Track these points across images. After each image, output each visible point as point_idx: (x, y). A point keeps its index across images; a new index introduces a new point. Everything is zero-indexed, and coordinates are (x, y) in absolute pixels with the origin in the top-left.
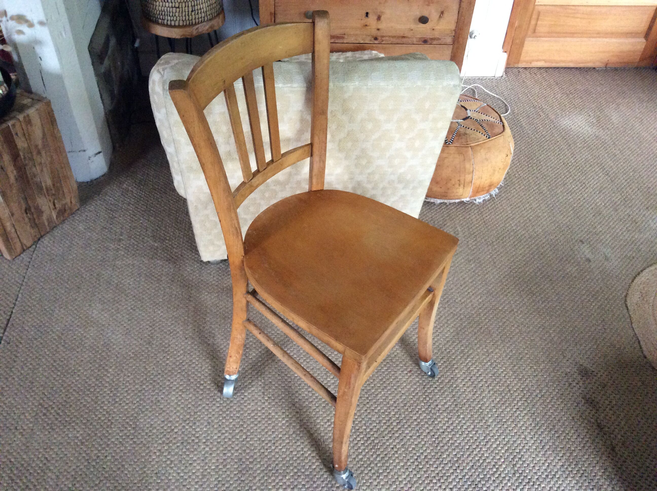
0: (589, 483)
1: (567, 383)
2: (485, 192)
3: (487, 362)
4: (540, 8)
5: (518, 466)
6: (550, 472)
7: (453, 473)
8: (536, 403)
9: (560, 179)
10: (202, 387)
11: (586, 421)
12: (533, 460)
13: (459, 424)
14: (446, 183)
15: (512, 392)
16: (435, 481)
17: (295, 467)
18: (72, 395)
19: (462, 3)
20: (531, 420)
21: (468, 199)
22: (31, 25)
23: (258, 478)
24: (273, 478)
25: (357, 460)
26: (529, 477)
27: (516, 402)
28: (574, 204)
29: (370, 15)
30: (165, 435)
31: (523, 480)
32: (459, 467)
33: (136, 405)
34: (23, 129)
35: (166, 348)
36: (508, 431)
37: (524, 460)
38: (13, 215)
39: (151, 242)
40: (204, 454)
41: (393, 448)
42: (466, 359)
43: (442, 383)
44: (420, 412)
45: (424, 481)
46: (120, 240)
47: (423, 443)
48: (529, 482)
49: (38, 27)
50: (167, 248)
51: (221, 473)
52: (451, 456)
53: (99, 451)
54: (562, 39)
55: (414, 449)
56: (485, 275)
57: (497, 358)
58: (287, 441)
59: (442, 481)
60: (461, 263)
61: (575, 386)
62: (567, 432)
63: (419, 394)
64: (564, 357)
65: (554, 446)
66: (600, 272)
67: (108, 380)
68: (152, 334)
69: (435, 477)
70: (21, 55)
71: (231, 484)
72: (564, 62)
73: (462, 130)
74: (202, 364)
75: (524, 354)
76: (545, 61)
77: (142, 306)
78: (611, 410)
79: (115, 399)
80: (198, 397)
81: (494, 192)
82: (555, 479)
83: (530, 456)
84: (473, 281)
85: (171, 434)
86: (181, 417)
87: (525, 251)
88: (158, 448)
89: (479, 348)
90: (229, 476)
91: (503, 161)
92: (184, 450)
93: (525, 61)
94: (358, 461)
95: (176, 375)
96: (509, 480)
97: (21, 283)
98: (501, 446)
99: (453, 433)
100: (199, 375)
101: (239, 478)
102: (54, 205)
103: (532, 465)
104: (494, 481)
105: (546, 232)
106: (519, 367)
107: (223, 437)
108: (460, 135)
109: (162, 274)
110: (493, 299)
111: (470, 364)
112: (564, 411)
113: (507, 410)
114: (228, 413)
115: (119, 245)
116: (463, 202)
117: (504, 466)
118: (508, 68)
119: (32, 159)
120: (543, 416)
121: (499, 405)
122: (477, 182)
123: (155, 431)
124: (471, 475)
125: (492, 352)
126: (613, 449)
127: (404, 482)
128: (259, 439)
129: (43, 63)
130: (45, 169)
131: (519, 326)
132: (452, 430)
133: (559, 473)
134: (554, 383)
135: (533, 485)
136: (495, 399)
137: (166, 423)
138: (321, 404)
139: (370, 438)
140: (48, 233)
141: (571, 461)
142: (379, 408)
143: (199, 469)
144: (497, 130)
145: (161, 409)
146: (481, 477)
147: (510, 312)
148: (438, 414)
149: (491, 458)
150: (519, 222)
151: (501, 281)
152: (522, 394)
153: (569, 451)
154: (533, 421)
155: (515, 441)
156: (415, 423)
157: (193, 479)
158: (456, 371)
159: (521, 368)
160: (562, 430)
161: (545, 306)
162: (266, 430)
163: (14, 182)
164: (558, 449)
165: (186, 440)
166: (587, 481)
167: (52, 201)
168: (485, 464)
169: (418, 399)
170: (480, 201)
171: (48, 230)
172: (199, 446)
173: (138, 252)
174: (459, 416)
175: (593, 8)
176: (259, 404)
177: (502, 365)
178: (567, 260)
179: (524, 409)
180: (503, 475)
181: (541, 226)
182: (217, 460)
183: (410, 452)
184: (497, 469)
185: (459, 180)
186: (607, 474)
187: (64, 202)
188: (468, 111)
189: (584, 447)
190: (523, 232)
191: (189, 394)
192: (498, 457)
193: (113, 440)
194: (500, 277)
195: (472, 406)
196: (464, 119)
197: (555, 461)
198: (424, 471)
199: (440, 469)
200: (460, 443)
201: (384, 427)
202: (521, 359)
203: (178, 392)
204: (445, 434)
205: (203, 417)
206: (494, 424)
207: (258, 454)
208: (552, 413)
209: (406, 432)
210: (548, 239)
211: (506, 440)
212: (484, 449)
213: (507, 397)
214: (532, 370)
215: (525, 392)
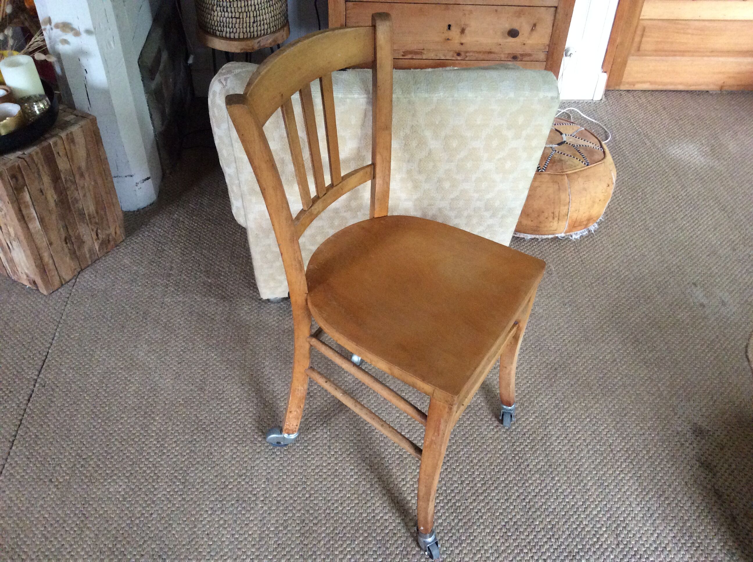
0: (705, 557)
1: (678, 443)
2: (583, 227)
3: (586, 418)
4: (645, 23)
5: (622, 536)
6: (660, 544)
7: (546, 542)
8: (643, 465)
9: (669, 214)
11: (701, 487)
12: (639, 530)
13: (553, 487)
14: (538, 216)
15: (615, 452)
16: (525, 551)
17: (366, 531)
18: (115, 445)
19: (557, 15)
20: (637, 484)
21: (563, 235)
22: (77, 34)
23: (322, 543)
24: (340, 543)
26: (635, 549)
27: (619, 464)
28: (686, 242)
29: (452, 28)
30: (218, 491)
31: (628, 552)
32: (553, 535)
33: (186, 457)
34: (65, 149)
35: (220, 394)
36: (610, 497)
37: (629, 529)
38: (51, 244)
39: (204, 277)
40: (262, 514)
41: (477, 513)
42: (561, 414)
43: (533, 440)
44: (508, 473)
45: (513, 550)
46: (169, 275)
47: (512, 507)
48: (635, 555)
49: (84, 35)
50: (222, 284)
51: (281, 535)
52: (544, 523)
53: (143, 508)
54: (671, 58)
55: (501, 514)
56: (583, 320)
57: (598, 414)
58: (357, 501)
59: (534, 551)
60: (556, 307)
61: (688, 447)
62: (679, 499)
63: (507, 452)
64: (676, 414)
65: (664, 515)
66: (717, 319)
67: (154, 429)
68: (204, 378)
69: (525, 546)
70: (65, 67)
71: (292, 548)
72: (671, 84)
73: (557, 156)
75: (629, 410)
76: (651, 83)
77: (193, 348)
78: (730, 474)
79: (162, 450)
81: (593, 227)
82: (666, 553)
83: (636, 525)
84: (569, 326)
85: (225, 490)
86: (237, 472)
87: (629, 294)
88: (211, 506)
89: (576, 402)
90: (290, 538)
91: (603, 191)
92: (239, 509)
93: (628, 83)
95: (231, 425)
96: (612, 552)
97: (58, 320)
98: (602, 513)
99: (546, 497)
101: (302, 541)
102: (97, 235)
103: (638, 536)
104: (594, 552)
105: (653, 273)
106: (623, 425)
107: (283, 495)
108: (554, 162)
109: (216, 313)
110: (593, 347)
111: (566, 420)
112: (675, 475)
113: (609, 472)
114: (290, 468)
115: (169, 281)
116: (557, 237)
117: (606, 536)
118: (608, 91)
119: (74, 183)
120: (652, 480)
121: (600, 467)
122: (573, 215)
123: (206, 487)
124: (568, 545)
125: (592, 407)
126: (734, 519)
127: (490, 552)
128: (325, 498)
129: (88, 76)
130: (88, 194)
131: (622, 378)
132: (546, 494)
133: (671, 545)
135: (640, 558)
136: (596, 459)
137: (219, 477)
139: (451, 500)
140: (88, 266)
141: (684, 531)
142: (461, 467)
143: (256, 531)
144: (597, 157)
145: (214, 462)
146: (579, 547)
147: (612, 362)
148: (529, 475)
149: (591, 526)
150: (623, 261)
151: (602, 327)
152: (627, 455)
153: (682, 521)
154: (639, 486)
155: (618, 508)
156: (503, 485)
157: (250, 542)
158: (550, 428)
159: (626, 425)
160: (673, 496)
161: (653, 356)
162: (332, 489)
163: (54, 208)
164: (669, 518)
165: (242, 498)
166: (704, 555)
167: (95, 229)
168: (584, 533)
169: (506, 458)
170: (576, 237)
171: (90, 263)
172: (256, 504)
173: (189, 288)
174: (553, 478)
175: (707, 23)
176: (324, 459)
177: (604, 422)
178: (677, 305)
179: (629, 472)
180: (605, 546)
181: (647, 266)
182: (277, 521)
183: (497, 517)
184: (598, 538)
185: (553, 213)
186: (727, 548)
187: (107, 232)
188: (564, 136)
189: (699, 516)
190: (627, 273)
191: (245, 446)
192: (599, 526)
193: (159, 496)
194: (600, 322)
195: (568, 466)
196: (559, 144)
197: (665, 532)
198: (513, 539)
199: (531, 537)
200: (555, 509)
201: (467, 488)
202: (625, 415)
203: (233, 444)
204: (537, 497)
205: (262, 473)
206: (594, 487)
207: (323, 515)
208: (662, 477)
209: (492, 494)
210: (655, 282)
211: (608, 506)
212: (582, 516)
213: (609, 458)
214: (639, 428)
215: (630, 452)
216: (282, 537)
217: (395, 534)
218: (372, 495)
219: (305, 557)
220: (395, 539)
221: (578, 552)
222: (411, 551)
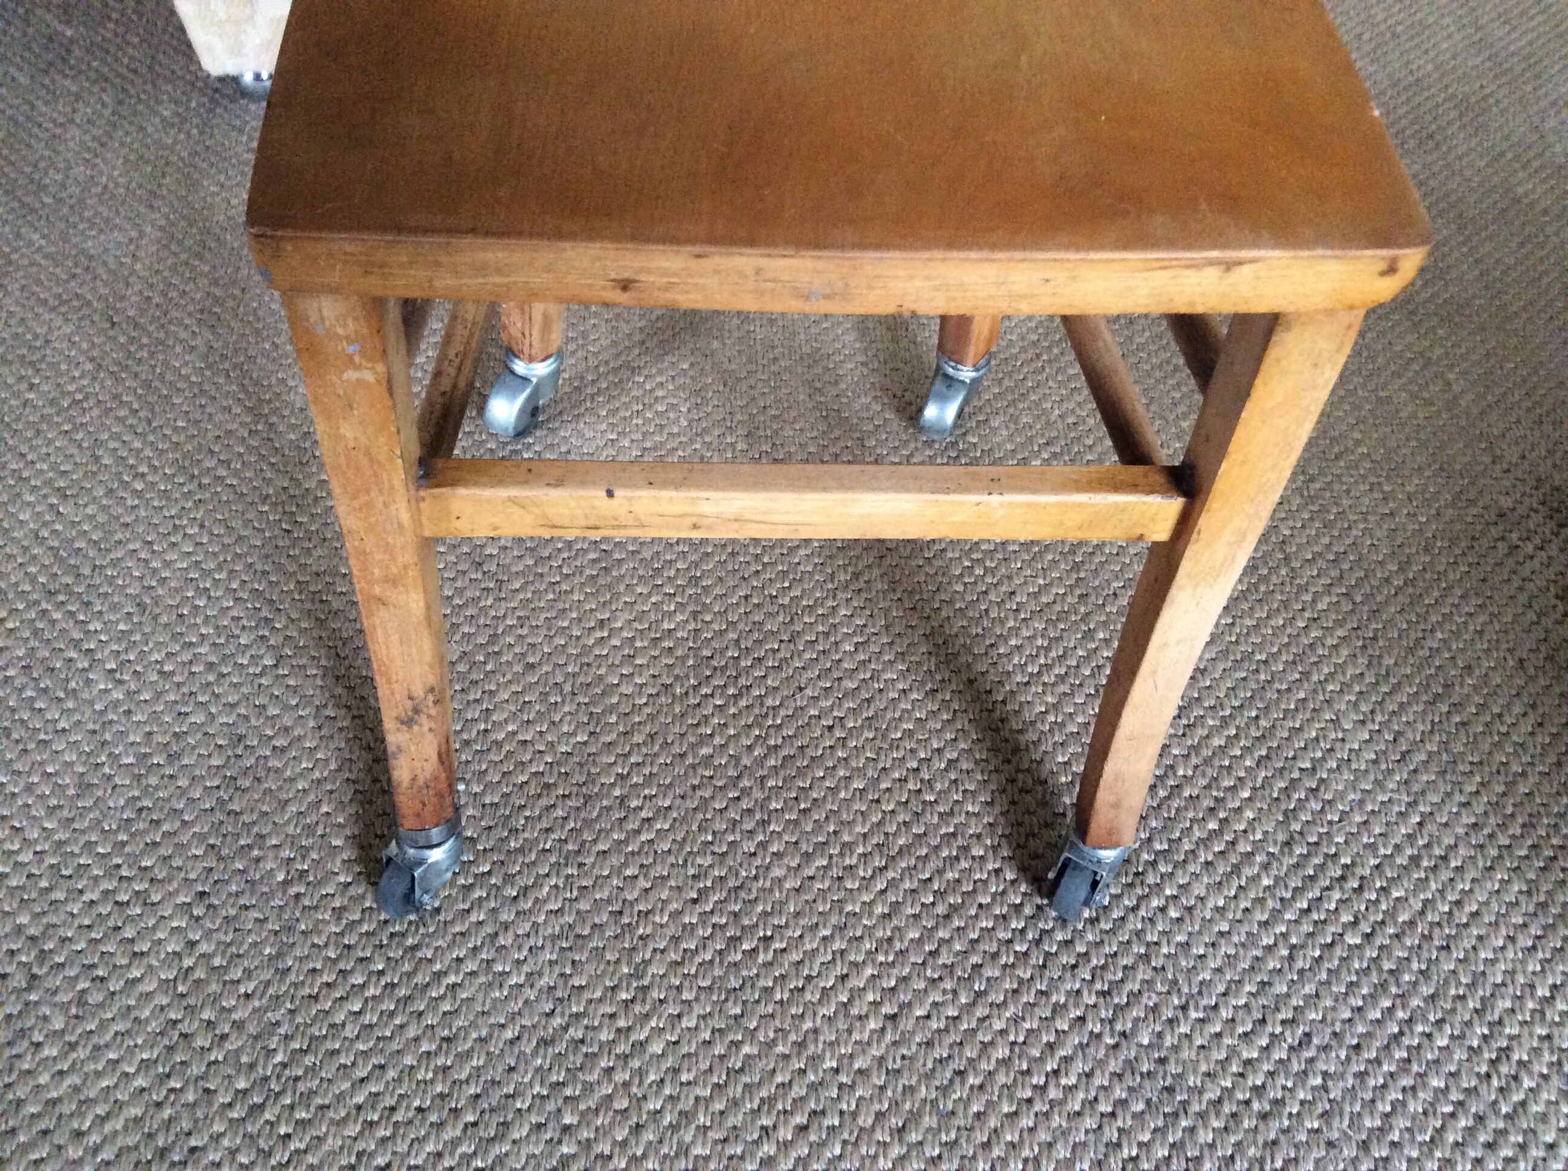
1: (1501, 545)
5: (1305, 817)
6: (1428, 846)
8: (1386, 604)
10: (139, 486)
12: (1362, 802)
13: (1087, 658)
15: (1296, 564)
16: (978, 851)
20: (1362, 661)
23: (293, 808)
25: (690, 760)
26: (1346, 860)
27: (1308, 597)
31: (1322, 867)
36: (1272, 695)
37: (1328, 796)
39: (56, 23)
40: (102, 713)
41: (830, 728)
45: (937, 848)
48: (1343, 878)
50: (106, 45)
51: (153, 781)
55: (910, 733)
61: (1532, 557)
62: (1497, 710)
63: (950, 555)
64: (1497, 459)
65: (1445, 757)
69: (979, 836)
71: (184, 823)
74: (152, 411)
80: (117, 518)
82: (1445, 875)
83: (1353, 786)
86: (42, 579)
90: (183, 791)
92: (29, 693)
94: (693, 767)
95: (50, 442)
96: (1266, 867)
98: (1243, 743)
99: (1064, 688)
100: (137, 444)
101: (221, 802)
103: (1358, 819)
104: (1208, 864)
105: (1447, 72)
107: (186, 657)
109: (72, 121)
112: (1486, 637)
113: (1273, 623)
114: (223, 576)
117: (1249, 814)
120: (1411, 650)
121: (1245, 606)
127: (860, 850)
132: (1062, 678)
133: (1462, 851)
134: (1453, 542)
135: (1360, 889)
138: (580, 570)
139: (748, 688)
141: (1509, 810)
142: (796, 592)
143: (71, 764)
146: (1158, 847)
148: (1011, 624)
149: (1203, 782)
152: (1335, 573)
153: (1501, 778)
154: (1370, 665)
155: (1296, 732)
157: (42, 797)
159: (1336, 487)
160: (1479, 700)
164: (1461, 768)
168: (1175, 804)
172: (88, 682)
174: (1089, 634)
178: (1517, 158)
179: (1339, 623)
180: (1244, 847)
181: (1432, 54)
182: (150, 734)
183: (895, 745)
184: (1224, 822)
191: (87, 505)
192: (1228, 783)
197: (1446, 809)
198: (941, 814)
201: (807, 655)
202: (1337, 457)
203: (45, 496)
204: (1033, 689)
205: (124, 587)
206: (1221, 666)
207: (312, 724)
208: (1444, 640)
209: (889, 676)
210: (1454, 96)
211: (1263, 723)
212: (1176, 752)
213: (1274, 579)
214: (1377, 495)
215: (1345, 566)
216: (156, 788)
217: (547, 786)
218: (489, 667)
219: (225, 852)
220: (544, 802)
221: (1153, 864)
222: (595, 841)
